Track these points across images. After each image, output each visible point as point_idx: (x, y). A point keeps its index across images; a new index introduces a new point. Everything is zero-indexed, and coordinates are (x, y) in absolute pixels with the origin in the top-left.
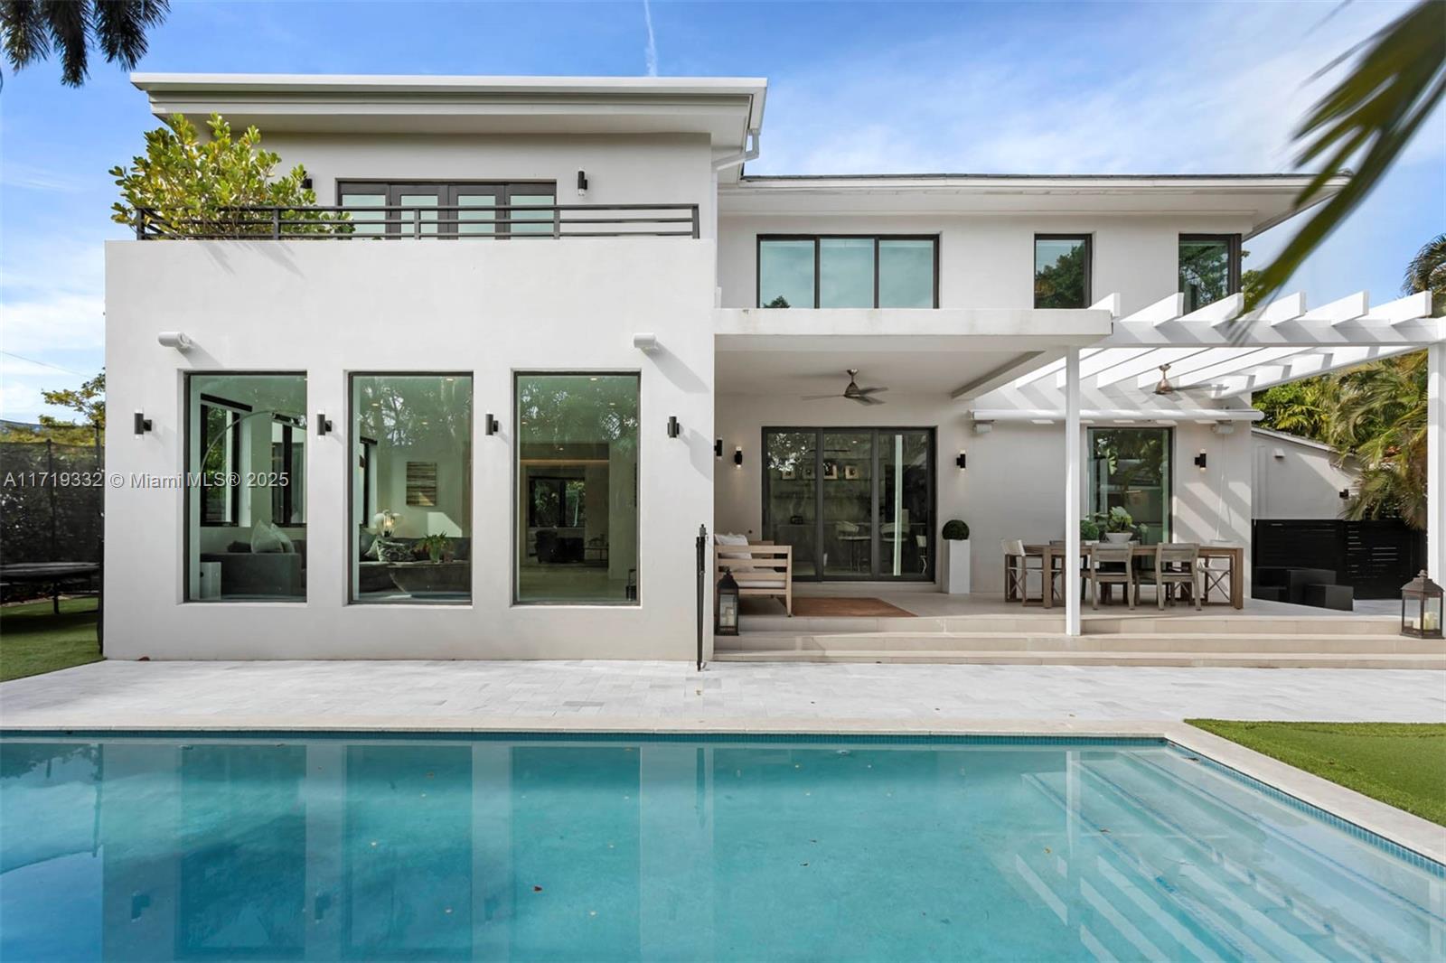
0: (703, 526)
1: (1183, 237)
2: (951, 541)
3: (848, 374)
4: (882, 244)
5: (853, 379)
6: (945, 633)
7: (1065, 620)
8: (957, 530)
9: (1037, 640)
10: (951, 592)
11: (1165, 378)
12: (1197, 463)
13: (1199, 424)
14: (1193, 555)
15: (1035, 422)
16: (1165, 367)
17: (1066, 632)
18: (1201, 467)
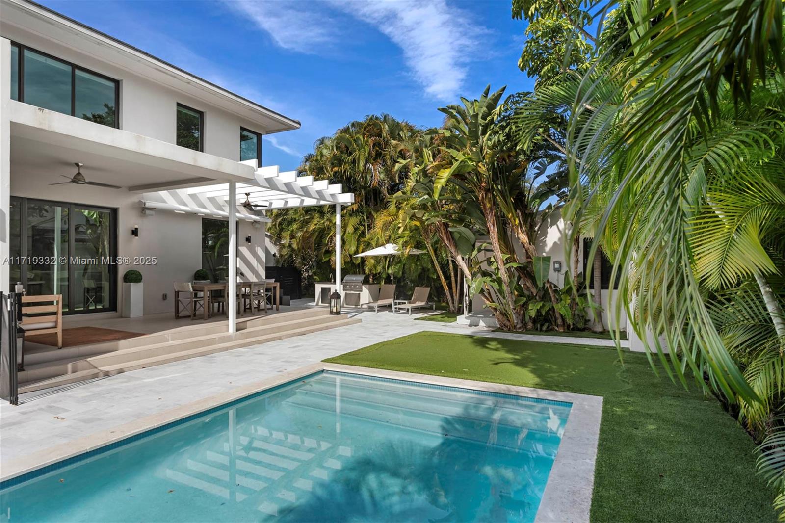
1: (242, 129)
2: (132, 284)
3: (77, 166)
4: (77, 72)
5: (79, 169)
6: (170, 342)
7: (228, 325)
8: (133, 277)
10: (131, 316)
11: (248, 200)
12: (247, 241)
13: (247, 221)
14: (264, 287)
15: (176, 212)
16: (248, 195)
17: (229, 331)
18: (249, 243)
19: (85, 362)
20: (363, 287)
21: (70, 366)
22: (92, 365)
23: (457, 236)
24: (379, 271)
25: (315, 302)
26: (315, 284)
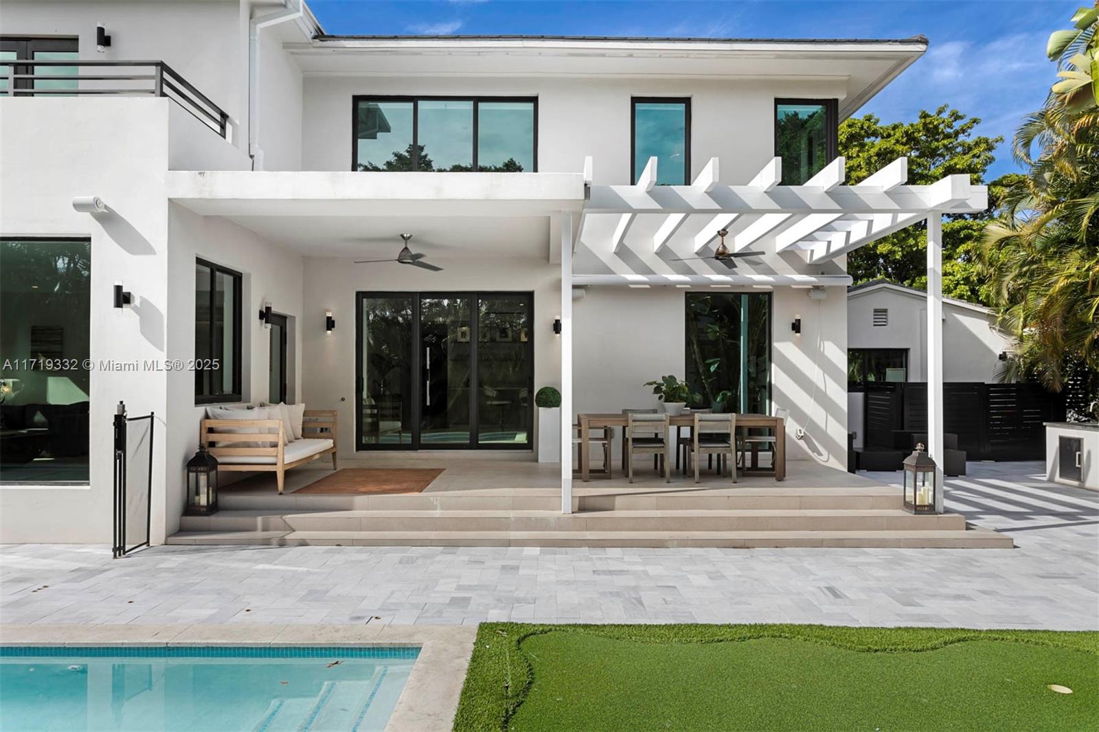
0: (121, 402)
1: (778, 101)
2: (540, 409)
3: (401, 238)
4: (482, 106)
5: (406, 244)
9: (519, 520)
10: (540, 461)
11: (723, 244)
12: (793, 329)
13: (795, 289)
14: (731, 426)
15: (632, 286)
16: (723, 233)
17: (561, 509)
18: (796, 332)
19: (280, 520)
21: (259, 520)
22: (289, 526)
25: (1045, 473)
26: (1044, 424)
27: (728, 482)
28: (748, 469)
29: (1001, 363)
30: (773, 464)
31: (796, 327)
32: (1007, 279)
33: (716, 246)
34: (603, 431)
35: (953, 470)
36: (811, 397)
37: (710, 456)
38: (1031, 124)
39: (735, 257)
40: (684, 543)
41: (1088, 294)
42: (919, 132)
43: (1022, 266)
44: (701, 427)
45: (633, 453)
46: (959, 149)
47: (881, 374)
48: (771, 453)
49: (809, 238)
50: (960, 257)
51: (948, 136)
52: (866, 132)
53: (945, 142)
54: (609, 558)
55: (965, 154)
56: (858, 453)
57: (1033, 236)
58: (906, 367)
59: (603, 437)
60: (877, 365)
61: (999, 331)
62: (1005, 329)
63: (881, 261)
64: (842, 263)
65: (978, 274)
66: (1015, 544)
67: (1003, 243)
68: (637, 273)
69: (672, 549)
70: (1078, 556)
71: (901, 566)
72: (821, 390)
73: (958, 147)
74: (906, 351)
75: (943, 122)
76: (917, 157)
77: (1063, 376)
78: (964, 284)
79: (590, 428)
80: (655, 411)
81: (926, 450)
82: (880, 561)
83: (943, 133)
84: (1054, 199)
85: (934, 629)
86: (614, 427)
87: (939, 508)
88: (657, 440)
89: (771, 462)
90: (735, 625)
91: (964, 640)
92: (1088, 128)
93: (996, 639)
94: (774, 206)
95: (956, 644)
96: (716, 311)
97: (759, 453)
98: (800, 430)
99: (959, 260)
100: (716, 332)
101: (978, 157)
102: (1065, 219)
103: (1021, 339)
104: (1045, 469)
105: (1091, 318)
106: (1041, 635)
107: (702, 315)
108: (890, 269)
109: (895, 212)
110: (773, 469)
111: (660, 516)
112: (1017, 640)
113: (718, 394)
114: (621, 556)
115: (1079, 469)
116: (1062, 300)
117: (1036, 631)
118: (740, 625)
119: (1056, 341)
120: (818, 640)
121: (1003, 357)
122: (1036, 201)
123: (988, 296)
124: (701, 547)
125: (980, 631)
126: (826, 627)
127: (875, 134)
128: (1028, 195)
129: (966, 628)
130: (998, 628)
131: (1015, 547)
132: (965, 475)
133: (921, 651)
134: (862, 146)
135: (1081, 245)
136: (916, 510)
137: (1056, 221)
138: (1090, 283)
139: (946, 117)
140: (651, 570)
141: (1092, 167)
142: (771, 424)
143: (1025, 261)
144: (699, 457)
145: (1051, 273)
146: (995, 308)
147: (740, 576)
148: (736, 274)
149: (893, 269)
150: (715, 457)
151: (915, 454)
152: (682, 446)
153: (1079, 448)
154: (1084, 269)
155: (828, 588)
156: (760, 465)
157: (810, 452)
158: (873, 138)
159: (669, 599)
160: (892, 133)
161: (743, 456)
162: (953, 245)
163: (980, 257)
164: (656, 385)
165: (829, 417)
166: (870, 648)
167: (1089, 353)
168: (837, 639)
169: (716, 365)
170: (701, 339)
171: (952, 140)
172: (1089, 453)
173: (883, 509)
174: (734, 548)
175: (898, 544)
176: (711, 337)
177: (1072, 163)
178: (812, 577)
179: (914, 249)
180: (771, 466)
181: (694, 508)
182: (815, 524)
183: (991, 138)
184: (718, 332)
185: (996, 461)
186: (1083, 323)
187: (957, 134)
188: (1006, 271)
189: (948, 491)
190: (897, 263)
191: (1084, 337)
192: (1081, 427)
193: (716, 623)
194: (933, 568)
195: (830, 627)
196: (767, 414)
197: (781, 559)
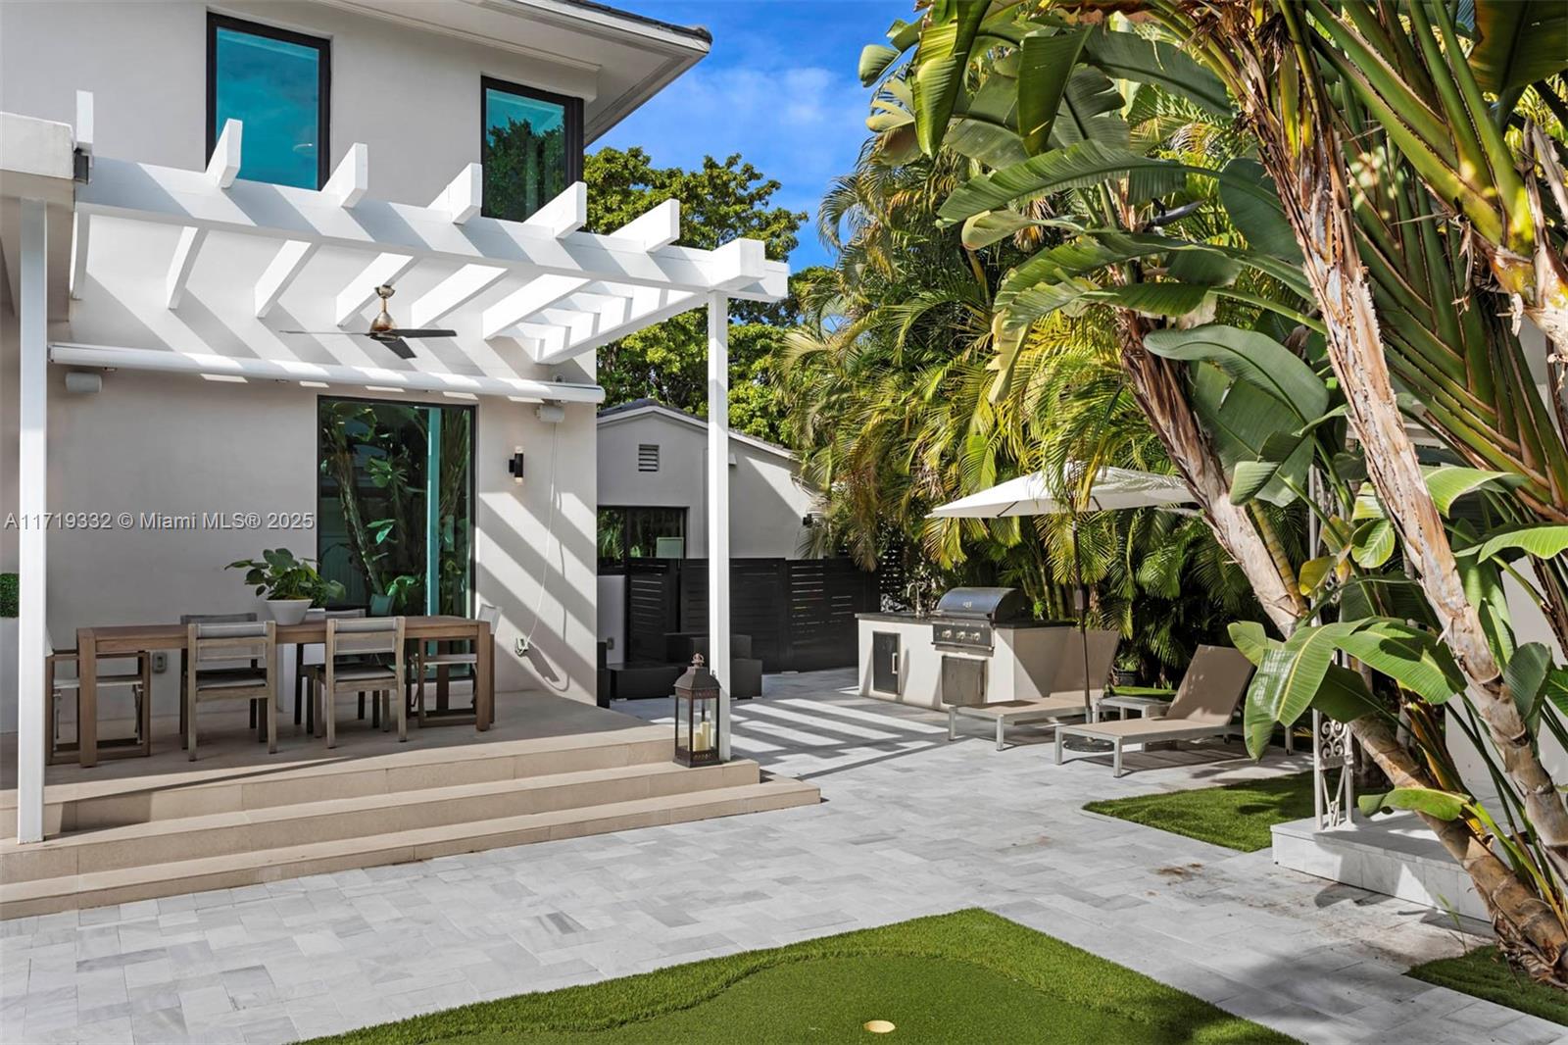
1: (488, 83)
11: (385, 311)
12: (511, 470)
13: (515, 403)
14: (396, 639)
15: (207, 377)
16: (385, 292)
17: (16, 836)
18: (516, 476)
20: (997, 636)
23: (1215, 386)
24: (1102, 573)
25: (857, 684)
26: (856, 615)
27: (391, 740)
28: (430, 714)
29: (805, 530)
30: (474, 701)
31: (516, 466)
32: (813, 410)
33: (373, 314)
34: (134, 661)
35: (744, 689)
36: (541, 584)
37: (362, 695)
38: (839, 192)
39: (408, 337)
40: (295, 870)
41: (904, 436)
42: (704, 187)
43: (830, 394)
44: (339, 644)
45: (197, 700)
46: (755, 222)
47: (649, 545)
48: (471, 682)
49: (534, 317)
50: (756, 378)
51: (740, 201)
52: (632, 173)
53: (737, 207)
54: (126, 927)
55: (762, 230)
56: (614, 672)
57: (843, 351)
58: (685, 536)
59: (136, 673)
60: (646, 531)
61: (804, 484)
62: (810, 482)
63: (653, 374)
64: (589, 364)
65: (779, 403)
66: (822, 796)
67: (808, 358)
68: (220, 352)
69: (269, 886)
70: (895, 803)
71: (670, 855)
72: (556, 573)
73: (752, 218)
74: (684, 510)
75: (735, 179)
76: (702, 224)
77: (877, 549)
78: (762, 417)
79: (99, 657)
80: (252, 618)
81: (706, 663)
82: (639, 852)
83: (735, 195)
84: (867, 301)
85: (712, 961)
86: (165, 651)
87: (725, 752)
88: (256, 672)
89: (471, 697)
90: (374, 1029)
91: (753, 971)
92: (904, 209)
93: (798, 960)
94: (471, 250)
95: (743, 981)
96: (386, 436)
97: (450, 683)
98: (522, 641)
99: (755, 381)
100: (386, 474)
101: (778, 236)
102: (878, 332)
103: (829, 494)
104: (857, 679)
105: (908, 468)
106: (855, 939)
107: (362, 443)
108: (665, 388)
109: (664, 287)
110: (473, 711)
111: (248, 821)
112: (824, 955)
113: (390, 581)
114: (154, 918)
115: (896, 676)
116: (875, 444)
117: (849, 934)
118: (382, 1027)
119: (868, 502)
120: (526, 1025)
121: (807, 521)
122: (847, 302)
123: (789, 435)
124: (330, 872)
125: (776, 951)
126: (542, 994)
127: (643, 179)
128: (838, 292)
129: (758, 948)
130: (801, 940)
131: (823, 800)
132: (760, 694)
133: (691, 1006)
134: (627, 194)
135: (897, 370)
136: (692, 760)
137: (869, 335)
138: (907, 422)
139: (738, 173)
140: (217, 938)
141: (908, 266)
142: (472, 632)
143: (832, 387)
144: (337, 699)
145: (863, 405)
146: (798, 451)
147: (398, 920)
148: (413, 369)
149: (669, 389)
150: (369, 696)
151: (691, 670)
152: (305, 679)
153: (896, 649)
154: (900, 402)
155: (554, 917)
156: (452, 705)
157: (538, 675)
158: (641, 186)
159: (243, 997)
160: (668, 182)
161: (420, 692)
162: (747, 358)
163: (780, 378)
164: (252, 568)
165: (569, 615)
166: (612, 1021)
167: (906, 515)
168: (559, 1015)
169: (387, 531)
170: (361, 485)
171: (747, 207)
172: (907, 653)
173: (645, 762)
174: (394, 864)
175: (667, 818)
176: (378, 482)
177: (886, 253)
178: (529, 900)
179: (697, 360)
180: (471, 706)
181: (320, 799)
182: (538, 801)
183: (795, 212)
184: (391, 473)
185: (800, 671)
186: (899, 476)
187: (752, 199)
188: (812, 400)
189: (739, 722)
190: (674, 379)
191: (900, 496)
192: (897, 619)
193: (335, 1034)
194: (716, 852)
195: (550, 993)
196: (468, 616)
197: (477, 873)
